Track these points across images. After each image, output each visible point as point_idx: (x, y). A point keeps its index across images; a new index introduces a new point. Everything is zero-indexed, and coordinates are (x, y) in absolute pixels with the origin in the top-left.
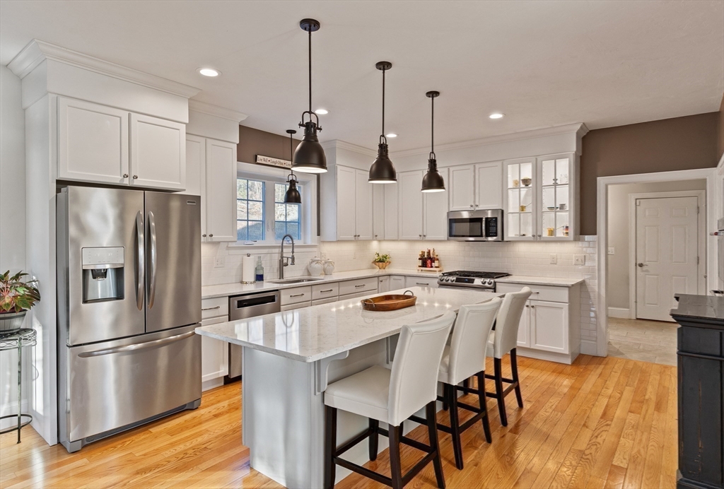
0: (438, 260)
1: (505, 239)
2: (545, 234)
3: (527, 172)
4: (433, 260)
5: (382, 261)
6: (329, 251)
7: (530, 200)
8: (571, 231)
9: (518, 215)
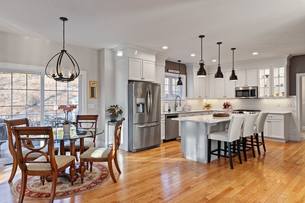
0: (231, 106)
1: (259, 97)
2: (275, 95)
3: (267, 72)
4: (229, 106)
5: (208, 106)
6: (190, 102)
7: (269, 83)
8: (285, 94)
9: (264, 88)
